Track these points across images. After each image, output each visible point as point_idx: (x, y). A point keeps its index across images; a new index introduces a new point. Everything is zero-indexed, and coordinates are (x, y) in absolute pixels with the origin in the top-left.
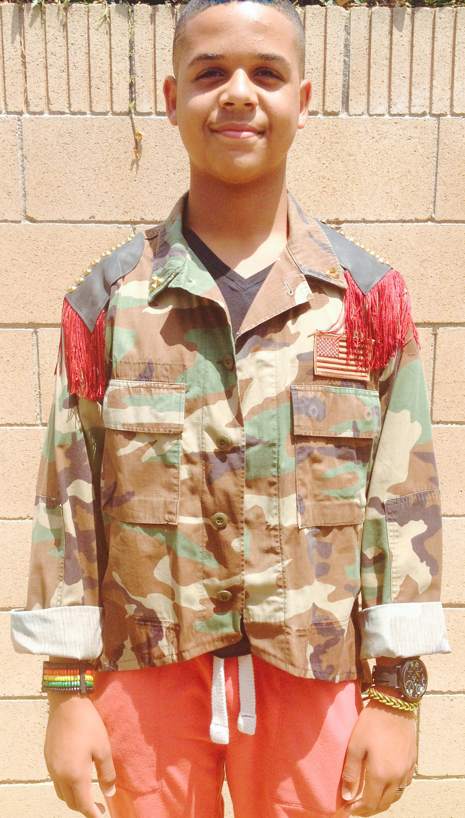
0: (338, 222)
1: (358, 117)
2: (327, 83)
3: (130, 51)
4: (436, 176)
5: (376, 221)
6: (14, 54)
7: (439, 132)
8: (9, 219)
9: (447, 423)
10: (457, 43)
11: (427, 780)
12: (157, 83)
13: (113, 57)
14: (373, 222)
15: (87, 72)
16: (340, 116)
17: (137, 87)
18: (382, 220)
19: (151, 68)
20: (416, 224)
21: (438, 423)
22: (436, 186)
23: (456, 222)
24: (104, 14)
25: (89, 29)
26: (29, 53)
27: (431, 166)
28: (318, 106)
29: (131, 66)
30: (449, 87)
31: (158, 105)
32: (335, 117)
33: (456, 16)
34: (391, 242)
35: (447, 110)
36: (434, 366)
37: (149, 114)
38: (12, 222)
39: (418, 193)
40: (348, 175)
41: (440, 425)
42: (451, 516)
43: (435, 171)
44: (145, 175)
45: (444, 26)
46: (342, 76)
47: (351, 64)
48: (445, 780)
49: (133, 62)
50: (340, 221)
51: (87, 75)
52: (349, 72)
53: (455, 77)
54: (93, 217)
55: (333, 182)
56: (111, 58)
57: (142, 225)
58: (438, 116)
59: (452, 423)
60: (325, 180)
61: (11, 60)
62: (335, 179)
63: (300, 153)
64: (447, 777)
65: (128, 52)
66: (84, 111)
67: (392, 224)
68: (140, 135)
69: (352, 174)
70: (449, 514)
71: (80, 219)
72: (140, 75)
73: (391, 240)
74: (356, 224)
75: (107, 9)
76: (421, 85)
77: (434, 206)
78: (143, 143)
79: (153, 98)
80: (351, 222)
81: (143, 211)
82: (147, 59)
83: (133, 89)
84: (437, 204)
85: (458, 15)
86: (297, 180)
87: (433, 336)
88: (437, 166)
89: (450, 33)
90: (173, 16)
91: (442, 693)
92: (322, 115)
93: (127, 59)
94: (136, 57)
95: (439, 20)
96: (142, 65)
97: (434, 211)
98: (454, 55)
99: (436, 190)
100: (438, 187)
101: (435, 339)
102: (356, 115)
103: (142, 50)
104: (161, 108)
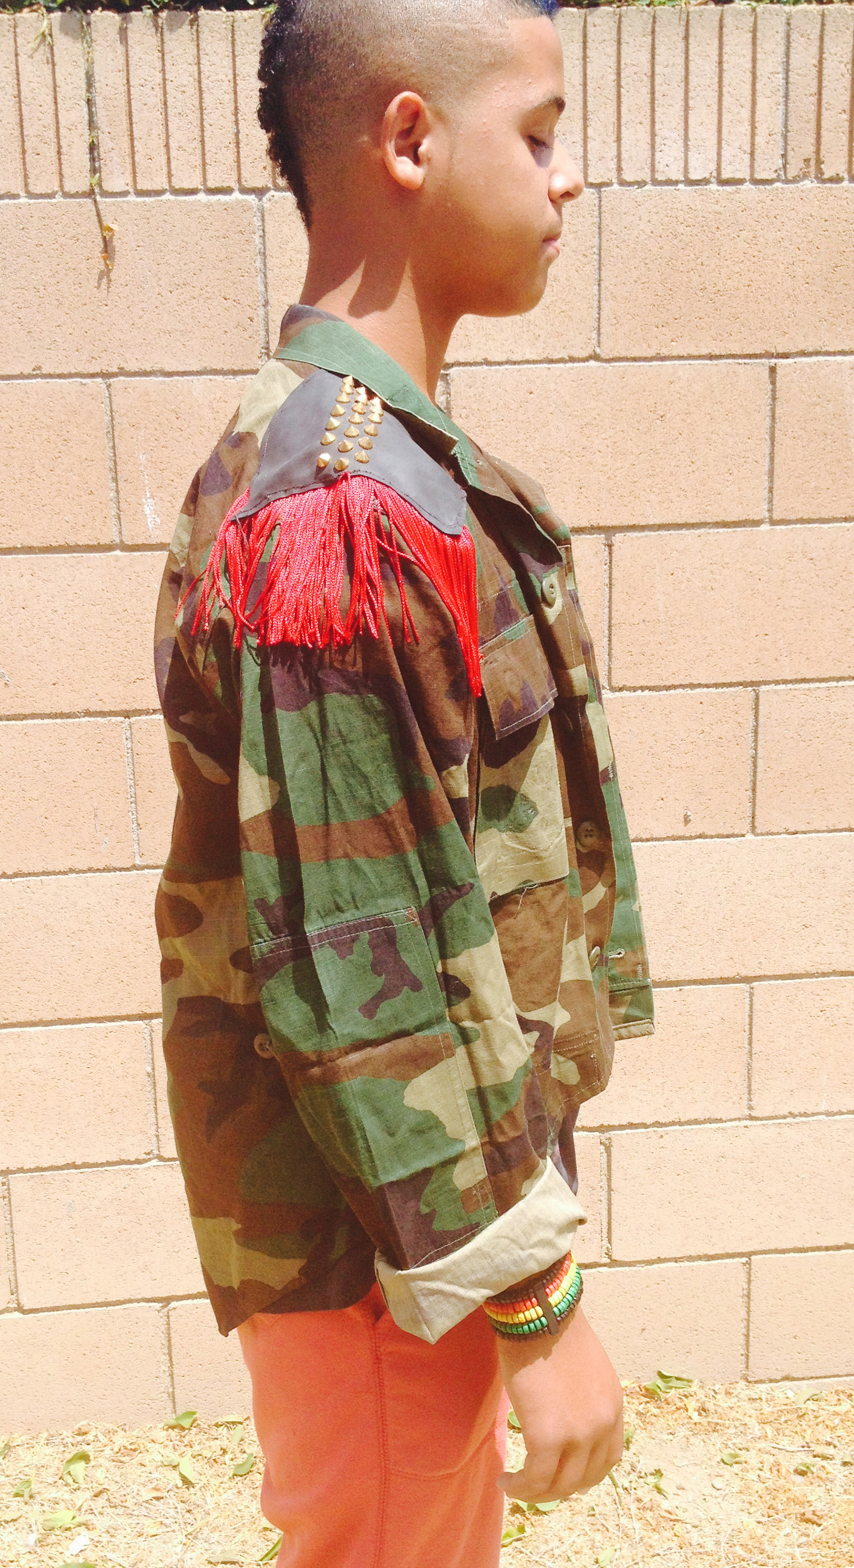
3: (88, 91)
4: (599, 285)
7: (600, 213)
9: (634, 689)
10: (623, 66)
11: (627, 1269)
12: (136, 143)
13: (59, 100)
15: (17, 127)
17: (101, 149)
18: (515, 359)
19: (125, 118)
21: (621, 689)
22: (599, 302)
23: (634, 359)
24: (41, 31)
25: (17, 55)
27: (591, 269)
29: (91, 115)
30: (614, 137)
31: (138, 179)
33: (620, 22)
35: (613, 176)
36: (610, 597)
37: (124, 194)
41: (625, 694)
42: (648, 840)
43: (597, 277)
44: (121, 295)
45: (601, 39)
48: (655, 1266)
49: (94, 109)
51: (17, 133)
53: (623, 121)
54: (39, 368)
56: (56, 103)
57: (122, 378)
58: (599, 186)
59: (643, 688)
64: (660, 1260)
65: (84, 91)
66: (16, 192)
67: (532, 366)
68: (110, 230)
70: (644, 837)
71: (17, 372)
72: (107, 130)
74: (473, 368)
75: (45, 23)
76: (568, 136)
77: (599, 334)
78: (116, 243)
79: (129, 167)
81: (122, 355)
82: (116, 103)
83: (96, 154)
84: (602, 330)
85: (623, 19)
87: (607, 549)
88: (600, 269)
89: (612, 50)
90: (157, 30)
91: (645, 1126)
93: (84, 103)
94: (98, 100)
95: (593, 29)
96: (109, 113)
97: (599, 342)
98: (619, 86)
99: (599, 308)
100: (603, 303)
101: (610, 554)
103: (108, 88)
104: (143, 185)
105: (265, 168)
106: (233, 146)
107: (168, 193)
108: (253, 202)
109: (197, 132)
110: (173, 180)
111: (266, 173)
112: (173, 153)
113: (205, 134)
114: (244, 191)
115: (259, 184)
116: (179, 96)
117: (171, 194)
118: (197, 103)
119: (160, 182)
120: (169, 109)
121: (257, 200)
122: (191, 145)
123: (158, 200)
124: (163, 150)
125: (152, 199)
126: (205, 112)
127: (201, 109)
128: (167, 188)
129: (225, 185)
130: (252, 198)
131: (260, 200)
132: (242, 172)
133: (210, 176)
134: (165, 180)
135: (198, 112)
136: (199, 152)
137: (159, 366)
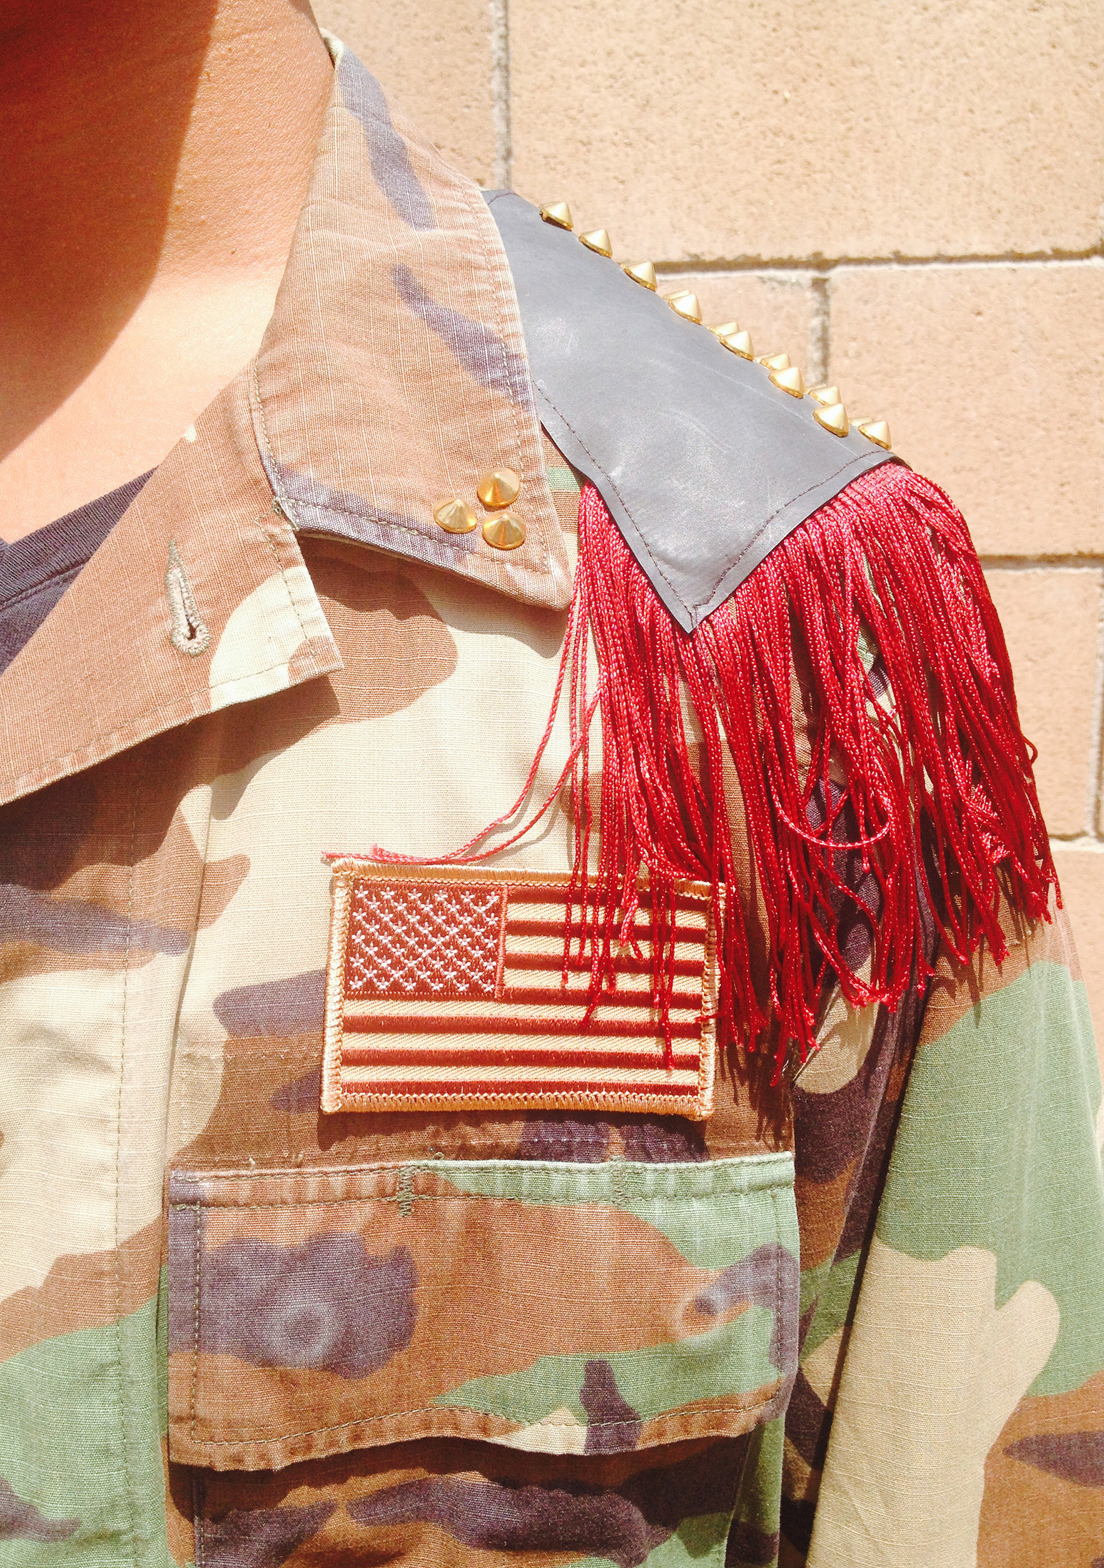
0: (821, 263)
5: (938, 258)
14: (924, 261)
20: (1054, 265)
34: (980, 319)
39: (1060, 171)
40: (848, 125)
60: (781, 141)
62: (810, 136)
63: (705, 64)
73: (979, 314)
80: (859, 261)
86: (699, 142)
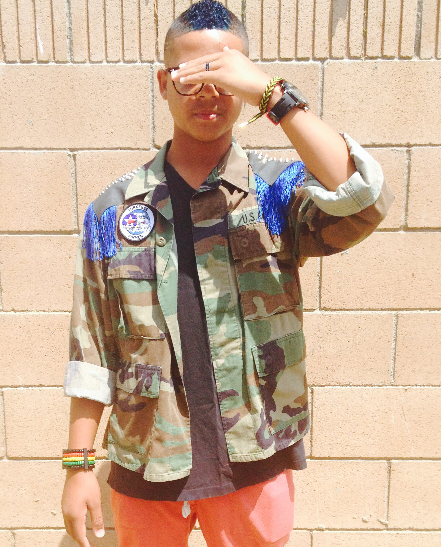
1: (428, 60)
2: (403, 33)
3: (242, 10)
6: (149, 14)
8: (141, 148)
12: (264, 36)
16: (412, 60)
19: (259, 23)
26: (161, 13)
28: (395, 52)
31: (264, 54)
32: (409, 61)
37: (256, 60)
38: (143, 149)
44: (251, 110)
46: (415, 27)
47: (423, 17)
49: (244, 19)
50: (411, 145)
52: (421, 24)
55: (407, 114)
61: (146, 19)
69: (422, 106)
72: (250, 29)
74: (424, 147)
79: (259, 47)
81: (249, 139)
82: (255, 16)
92: (397, 59)
93: (240, 16)
94: (247, 15)
96: (251, 21)
102: (426, 59)
103: (252, 9)
104: (265, 56)
105: (326, 48)
106: (311, 37)
107: (277, 61)
108: (319, 65)
109: (294, 30)
110: (281, 54)
111: (327, 50)
112: (282, 41)
113: (298, 31)
114: (315, 59)
115: (323, 56)
116: (287, 13)
117: (279, 61)
118: (295, 16)
119: (274, 55)
120: (281, 20)
121: (321, 64)
122: (291, 37)
123: (273, 64)
124: (277, 39)
125: (269, 63)
126: (299, 21)
127: (297, 19)
128: (277, 57)
129: (306, 56)
130: (319, 63)
131: (323, 64)
132: (315, 50)
133: (299, 52)
134: (277, 54)
135: (295, 21)
136: (294, 40)
137: (266, 144)
